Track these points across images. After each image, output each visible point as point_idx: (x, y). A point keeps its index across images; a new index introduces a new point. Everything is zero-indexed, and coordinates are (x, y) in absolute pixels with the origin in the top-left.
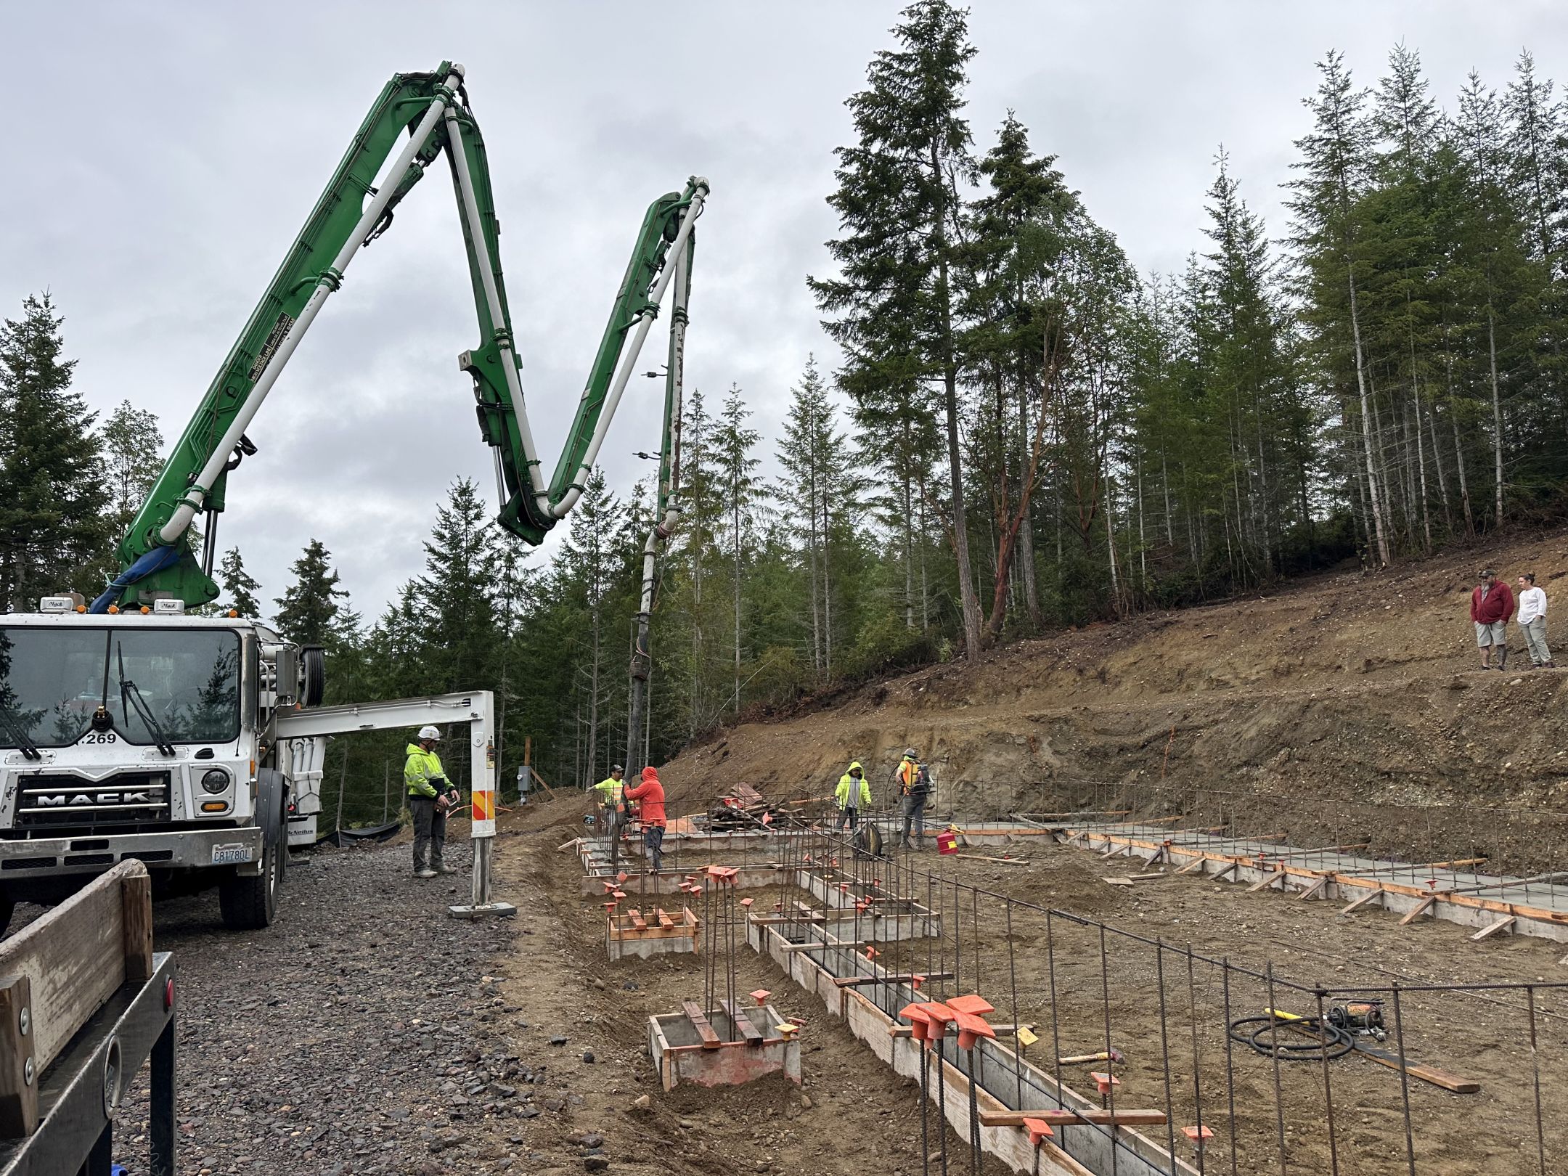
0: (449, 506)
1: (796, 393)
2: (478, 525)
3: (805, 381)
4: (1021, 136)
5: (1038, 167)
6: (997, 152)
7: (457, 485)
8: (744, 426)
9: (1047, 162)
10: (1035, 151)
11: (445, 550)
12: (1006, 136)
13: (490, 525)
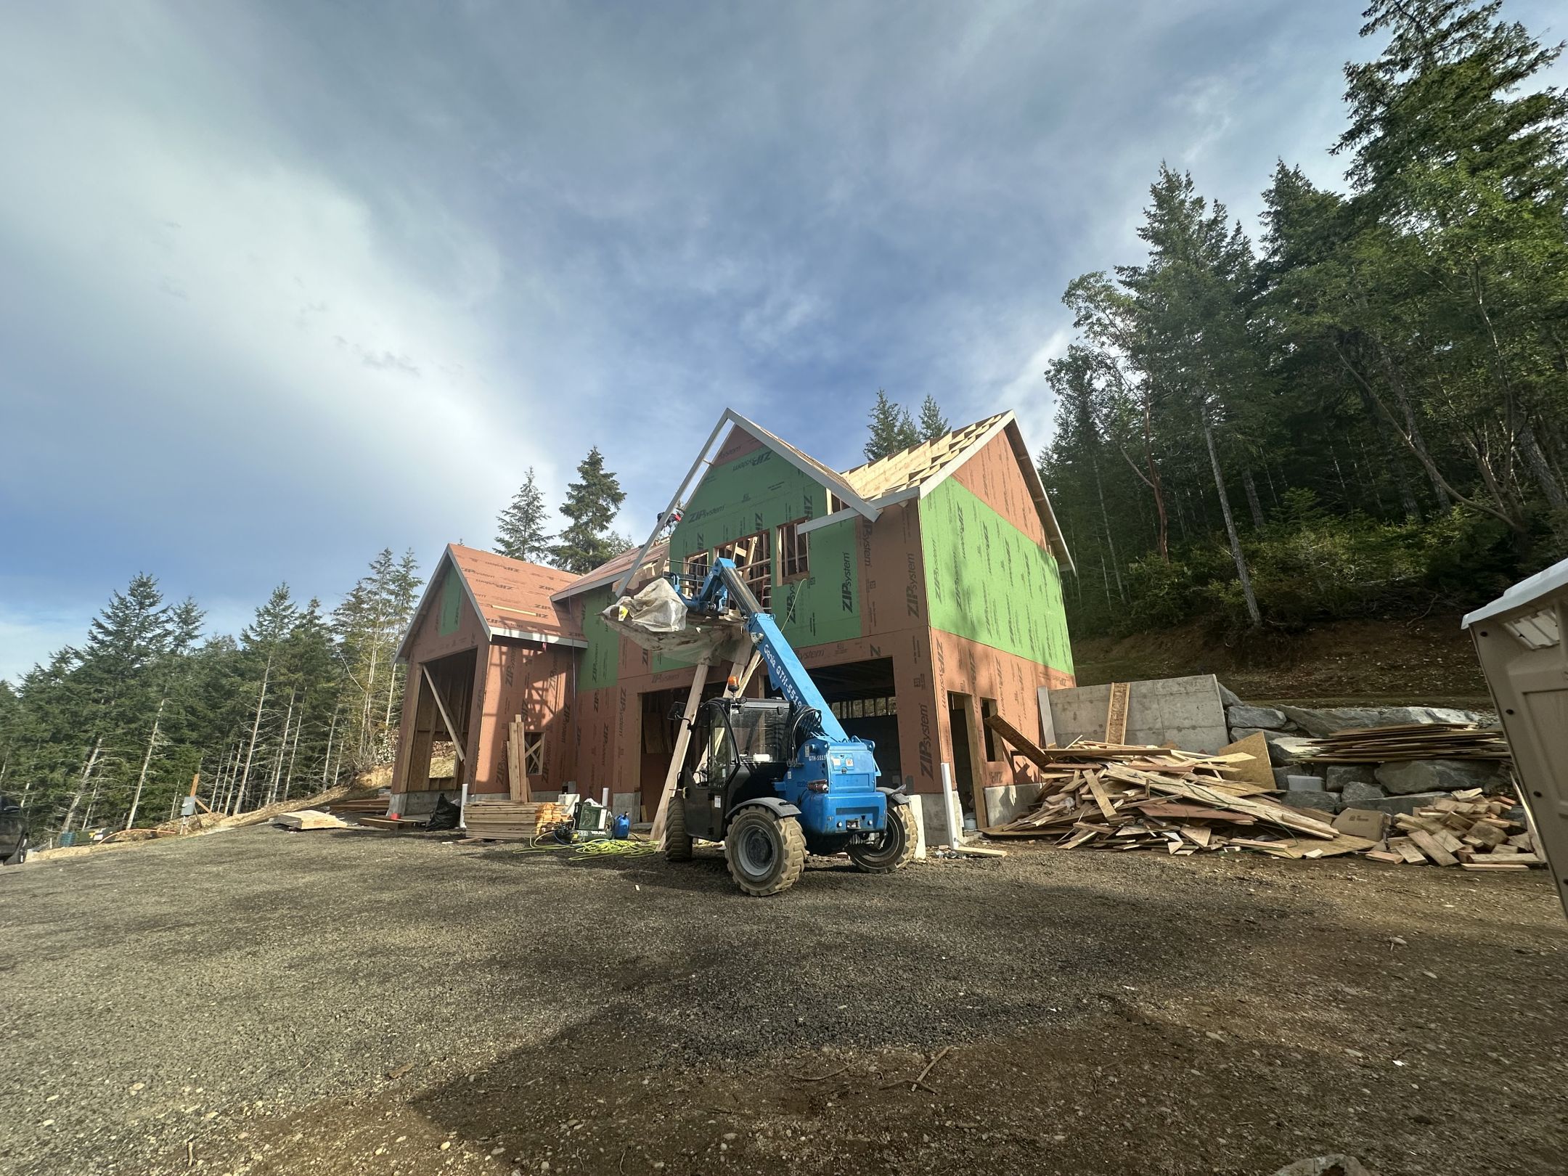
0: (125, 594)
2: (152, 611)
4: (600, 460)
5: (607, 476)
6: (585, 463)
7: (138, 577)
9: (612, 475)
10: (606, 468)
11: (111, 627)
12: (591, 457)
13: (164, 612)
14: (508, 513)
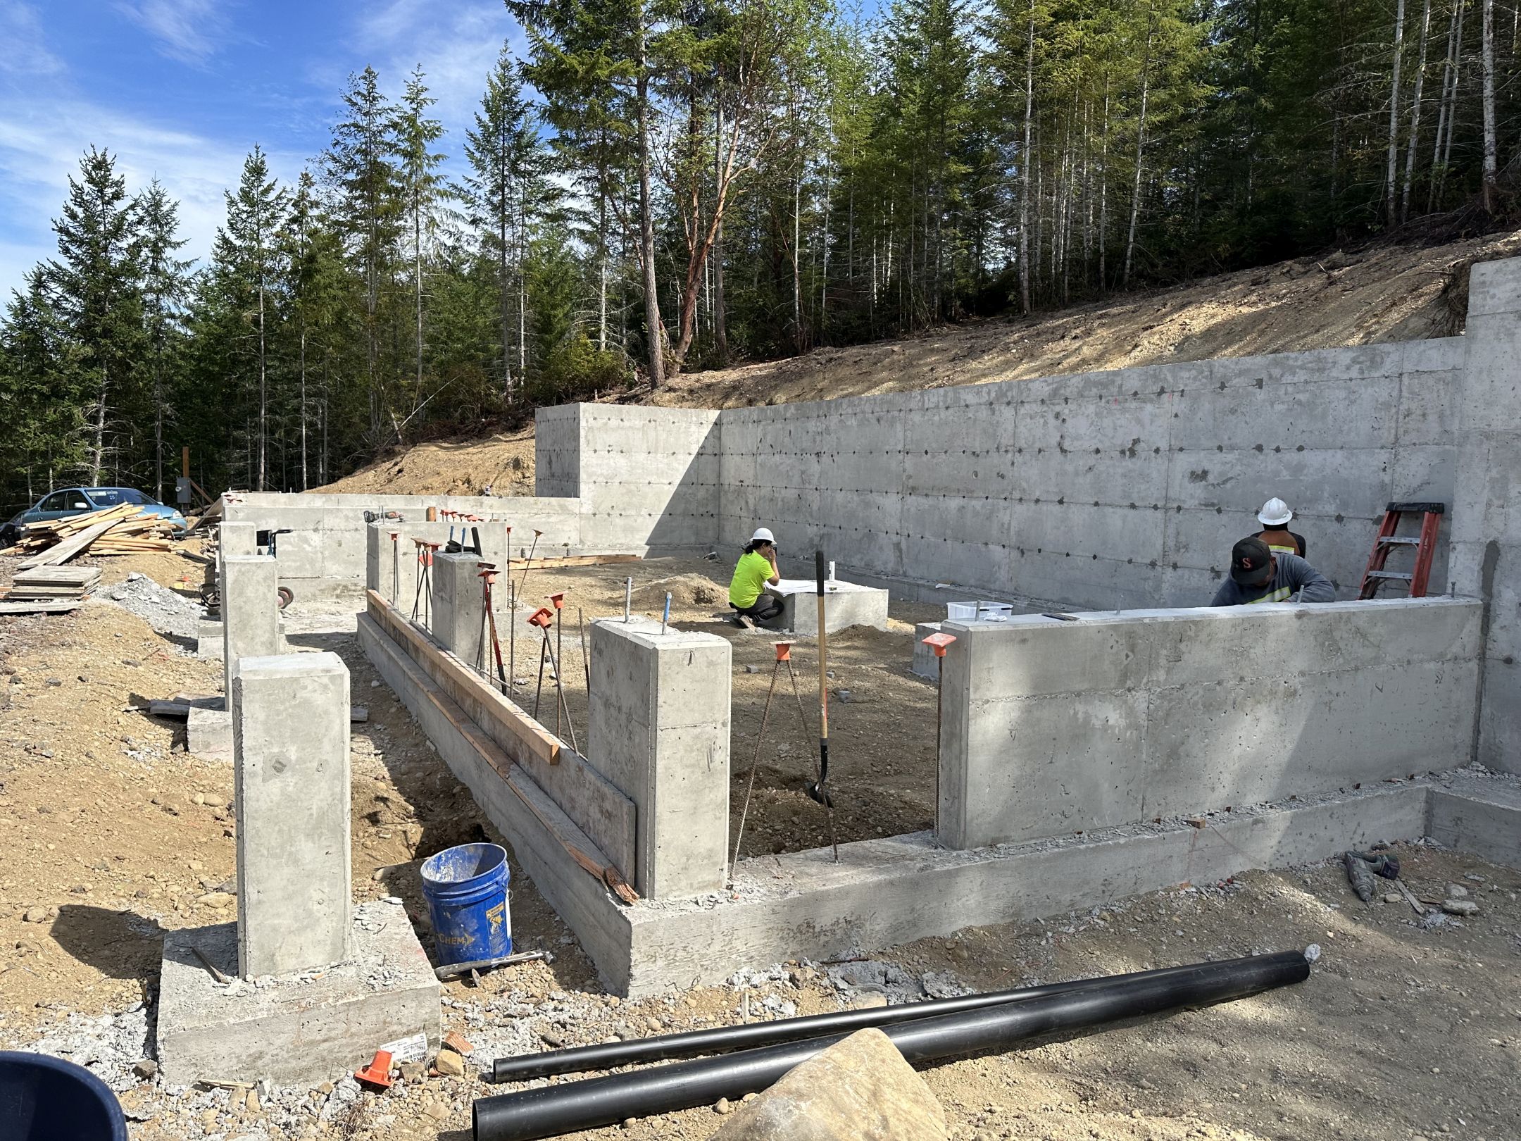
0: (81, 179)
1: (489, 83)
3: (500, 72)
7: (90, 154)
8: (427, 115)
11: (80, 232)
13: (131, 207)
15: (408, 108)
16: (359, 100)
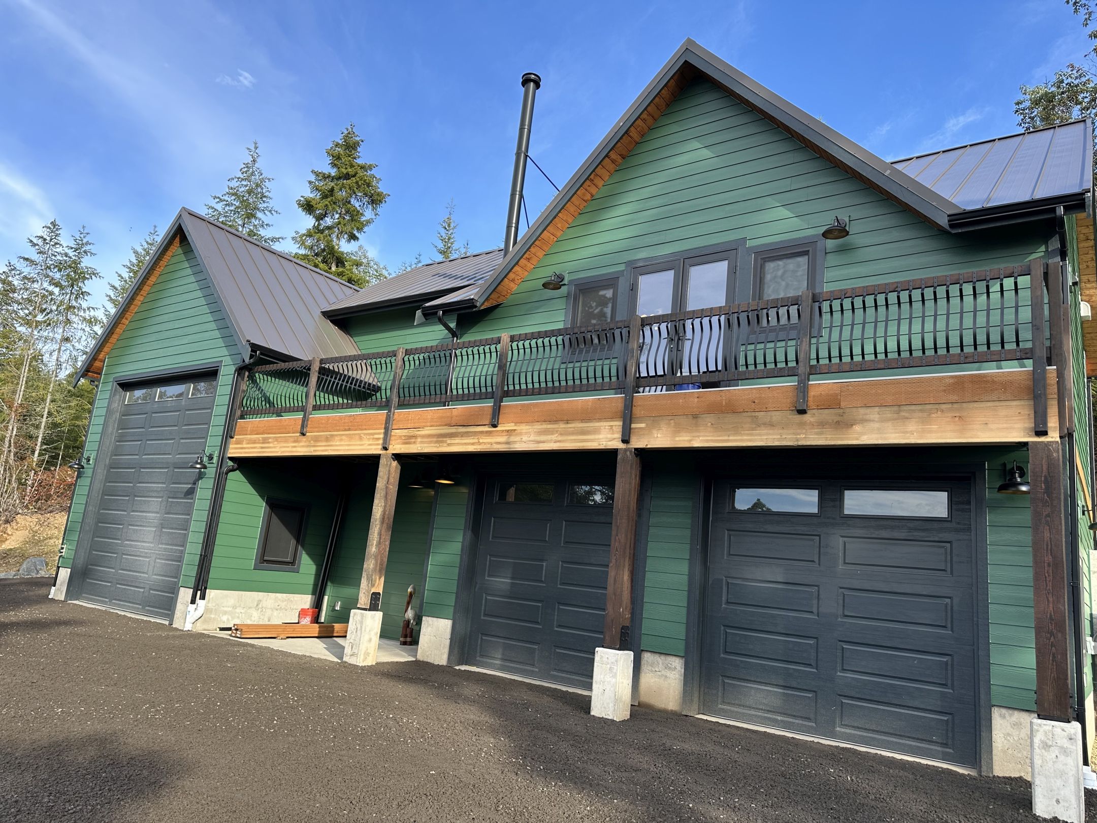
1: (136, 252)
3: (146, 246)
4: (358, 144)
5: (364, 167)
8: (86, 262)
9: (371, 167)
14: (221, 200)
15: (71, 253)
16: (40, 242)
